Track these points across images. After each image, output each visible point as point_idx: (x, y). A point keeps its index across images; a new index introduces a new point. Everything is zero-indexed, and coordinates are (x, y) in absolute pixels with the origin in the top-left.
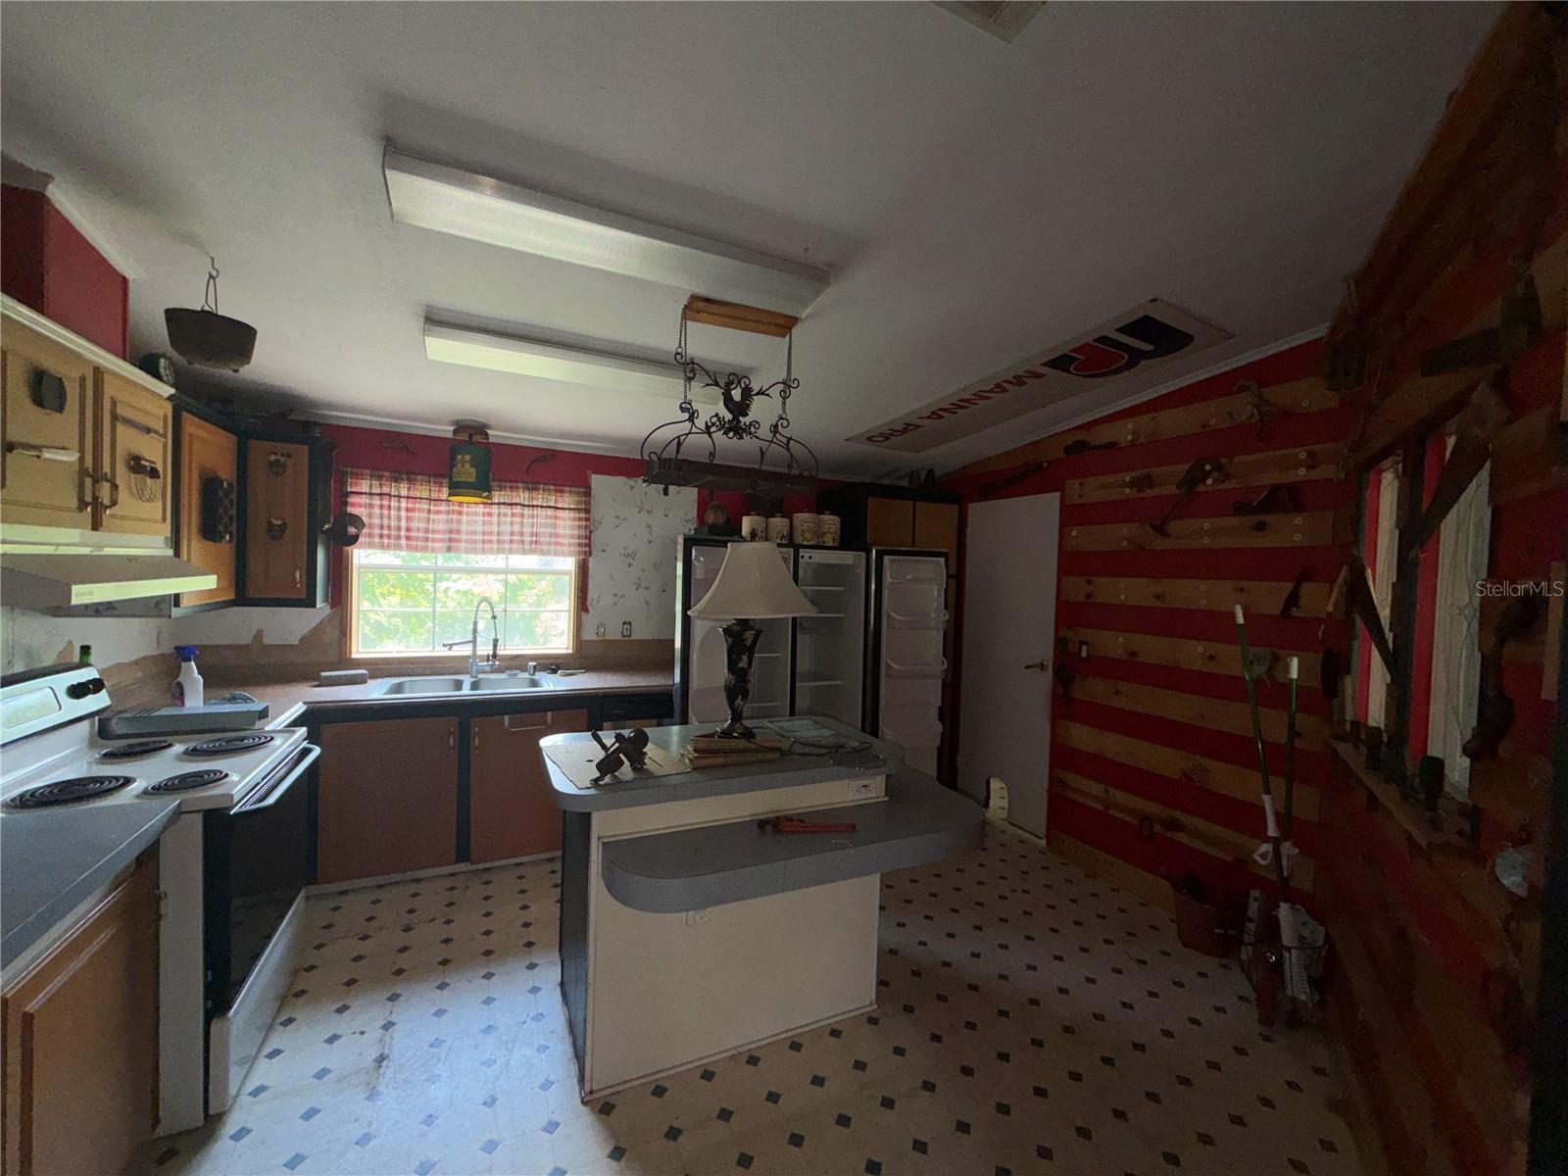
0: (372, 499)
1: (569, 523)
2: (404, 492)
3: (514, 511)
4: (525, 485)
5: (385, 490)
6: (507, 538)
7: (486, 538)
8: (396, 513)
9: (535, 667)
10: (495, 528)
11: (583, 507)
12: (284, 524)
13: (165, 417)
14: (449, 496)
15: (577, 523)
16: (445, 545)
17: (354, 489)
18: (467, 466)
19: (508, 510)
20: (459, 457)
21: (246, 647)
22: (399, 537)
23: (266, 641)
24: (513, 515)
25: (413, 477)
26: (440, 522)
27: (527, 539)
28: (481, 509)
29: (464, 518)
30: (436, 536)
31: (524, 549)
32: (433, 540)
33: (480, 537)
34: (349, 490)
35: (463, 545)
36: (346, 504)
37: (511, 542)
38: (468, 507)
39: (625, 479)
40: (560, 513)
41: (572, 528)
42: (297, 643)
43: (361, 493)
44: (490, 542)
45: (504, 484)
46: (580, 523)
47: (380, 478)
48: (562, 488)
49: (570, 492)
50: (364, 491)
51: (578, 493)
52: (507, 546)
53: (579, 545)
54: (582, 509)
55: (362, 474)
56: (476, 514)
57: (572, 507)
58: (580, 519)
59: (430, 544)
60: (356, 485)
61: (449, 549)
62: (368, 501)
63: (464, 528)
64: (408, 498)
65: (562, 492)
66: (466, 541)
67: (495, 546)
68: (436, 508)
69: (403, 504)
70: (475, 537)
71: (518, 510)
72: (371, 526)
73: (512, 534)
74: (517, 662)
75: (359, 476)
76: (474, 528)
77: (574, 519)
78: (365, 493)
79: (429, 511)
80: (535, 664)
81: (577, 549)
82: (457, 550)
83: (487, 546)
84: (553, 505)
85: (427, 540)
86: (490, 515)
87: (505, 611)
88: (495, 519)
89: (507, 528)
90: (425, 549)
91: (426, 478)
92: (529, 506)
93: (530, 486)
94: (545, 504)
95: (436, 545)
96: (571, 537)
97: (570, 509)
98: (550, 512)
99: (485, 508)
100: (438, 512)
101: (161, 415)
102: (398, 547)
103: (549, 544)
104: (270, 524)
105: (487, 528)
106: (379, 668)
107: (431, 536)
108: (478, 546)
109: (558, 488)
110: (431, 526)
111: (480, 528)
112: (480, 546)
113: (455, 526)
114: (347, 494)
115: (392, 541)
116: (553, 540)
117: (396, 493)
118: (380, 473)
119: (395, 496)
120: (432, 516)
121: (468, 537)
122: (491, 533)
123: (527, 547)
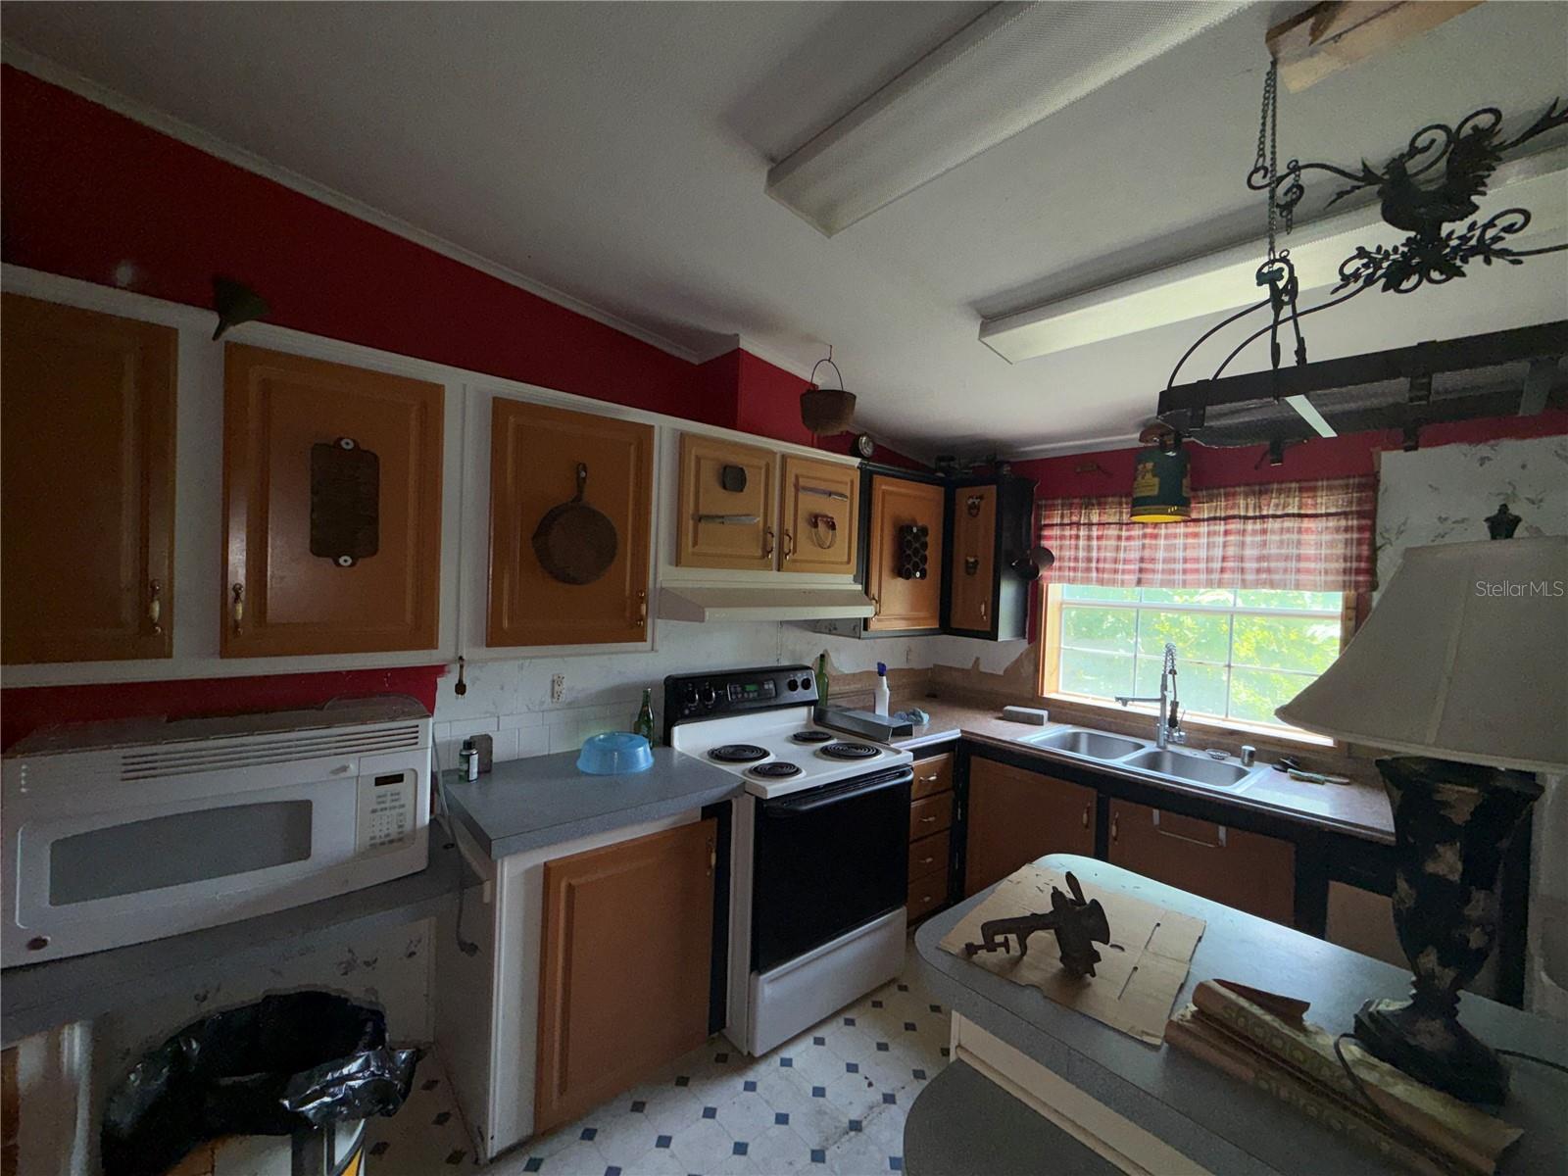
0: (1063, 530)
1: (1326, 537)
2: (1095, 519)
3: (1229, 527)
4: (1247, 489)
5: (1075, 519)
6: (1217, 565)
7: (1188, 566)
8: (1086, 542)
9: (1251, 754)
10: (1203, 554)
11: (1354, 508)
12: (976, 561)
13: (852, 482)
14: (1131, 516)
15: (1342, 536)
16: (1134, 577)
17: (1046, 522)
18: (1149, 476)
19: (1221, 527)
20: (1140, 467)
21: (968, 671)
22: (1088, 570)
23: (982, 669)
24: (1226, 533)
25: (1103, 500)
26: (1133, 550)
27: (1250, 565)
28: (1181, 529)
29: (1162, 542)
30: (1127, 567)
31: (1243, 580)
32: (1124, 572)
33: (1180, 566)
34: (1043, 523)
35: (1159, 576)
36: (1040, 537)
37: (1223, 570)
38: (1166, 528)
39: (1465, 447)
40: (1306, 523)
41: (1331, 544)
42: (1001, 673)
43: (1053, 525)
44: (1197, 571)
45: (1215, 491)
46: (1349, 536)
47: (1071, 506)
48: (1312, 484)
49: (1330, 488)
50: (1055, 522)
51: (1347, 486)
52: (1215, 576)
53: (1345, 571)
54: (1352, 512)
55: (1054, 505)
56: (1175, 536)
57: (1333, 510)
58: (1347, 529)
59: (1119, 577)
60: (1049, 517)
61: (1139, 582)
62: (1058, 533)
63: (1161, 554)
64: (1099, 524)
65: (1314, 489)
66: (1163, 571)
67: (1203, 577)
68: (1128, 533)
69: (1095, 532)
70: (1172, 566)
71: (1234, 526)
72: (1061, 559)
73: (1224, 559)
74: (1229, 741)
75: (1052, 507)
76: (1172, 555)
77: (1337, 530)
78: (1057, 525)
79: (1119, 538)
80: (1253, 749)
81: (1341, 578)
82: (1151, 583)
83: (1189, 577)
84: (1296, 511)
85: (1116, 571)
86: (1196, 535)
87: (1229, 666)
88: (1204, 540)
89: (1218, 552)
90: (1113, 582)
91: (1116, 499)
92: (1255, 518)
93: (1257, 488)
94: (1279, 513)
95: (1126, 577)
96: (1327, 559)
97: (1328, 515)
98: (1288, 523)
99: (1187, 526)
100: (1129, 538)
101: (848, 480)
102: (1088, 581)
103: (1285, 571)
104: (967, 562)
105: (1190, 554)
106: (1063, 712)
107: (1121, 566)
108: (1176, 577)
109: (1305, 484)
110: (1122, 555)
111: (1180, 554)
112: (1179, 577)
113: (1147, 554)
114: (1042, 527)
115: (1079, 574)
116: (1293, 564)
117: (1086, 521)
118: (1070, 501)
119: (1084, 524)
120: (1123, 543)
121: (1166, 566)
122: (1197, 560)
123: (1250, 577)
